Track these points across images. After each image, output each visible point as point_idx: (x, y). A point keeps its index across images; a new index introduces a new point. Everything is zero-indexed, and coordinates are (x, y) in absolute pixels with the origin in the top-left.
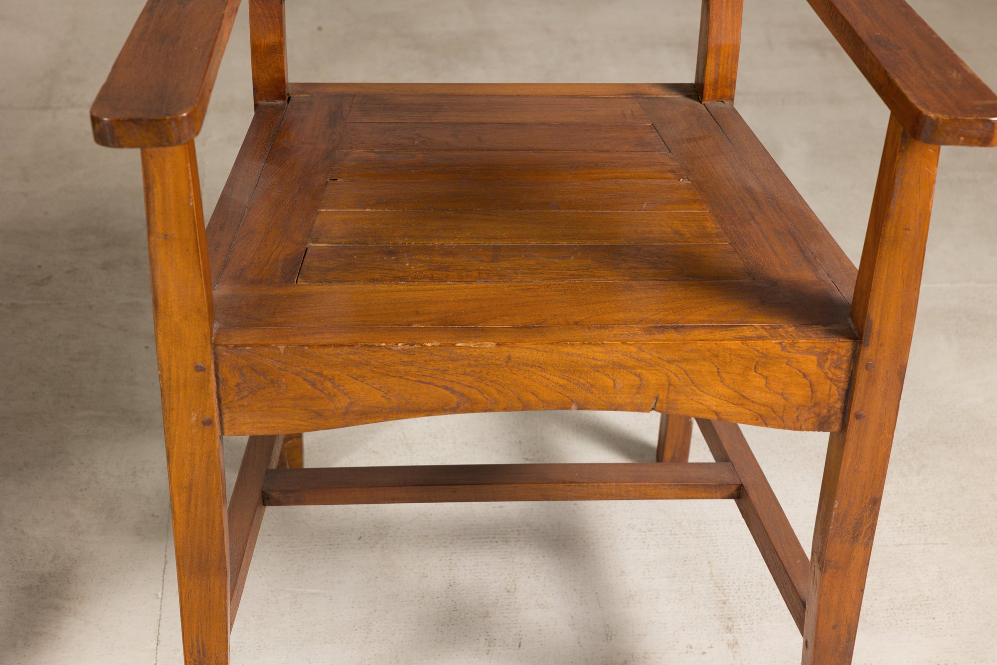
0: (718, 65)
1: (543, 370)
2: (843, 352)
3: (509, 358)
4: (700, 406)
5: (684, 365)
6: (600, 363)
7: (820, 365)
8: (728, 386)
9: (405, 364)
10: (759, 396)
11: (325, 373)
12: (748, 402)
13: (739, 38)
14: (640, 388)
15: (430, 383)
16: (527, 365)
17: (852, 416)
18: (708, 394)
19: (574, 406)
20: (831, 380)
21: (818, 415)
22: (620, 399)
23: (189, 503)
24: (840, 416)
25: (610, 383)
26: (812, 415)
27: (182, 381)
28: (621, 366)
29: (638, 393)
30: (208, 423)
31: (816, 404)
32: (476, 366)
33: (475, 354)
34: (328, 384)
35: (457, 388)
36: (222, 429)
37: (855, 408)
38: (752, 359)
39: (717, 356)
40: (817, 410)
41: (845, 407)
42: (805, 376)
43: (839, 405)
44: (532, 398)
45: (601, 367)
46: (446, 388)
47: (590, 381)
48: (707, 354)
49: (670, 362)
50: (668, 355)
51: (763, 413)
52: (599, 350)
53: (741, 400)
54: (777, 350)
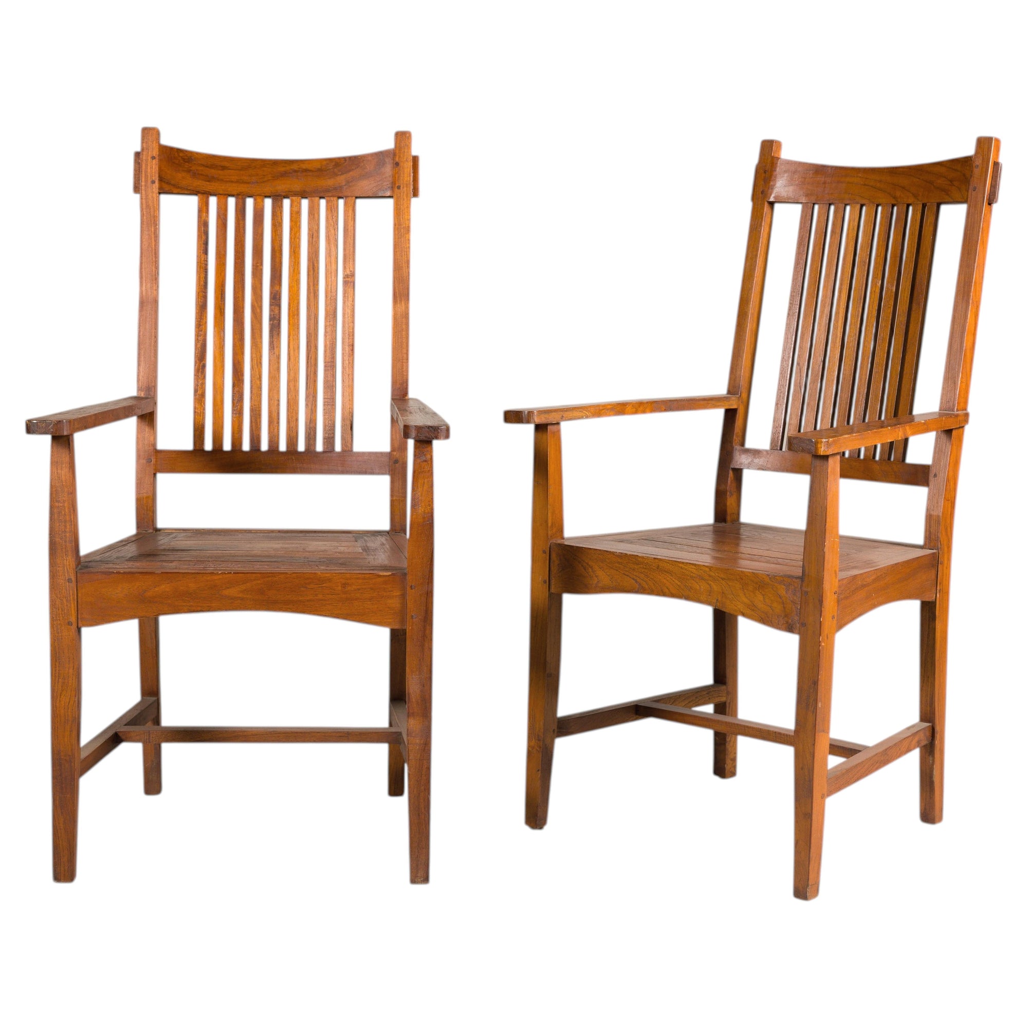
1: (672, 575)
2: (798, 588)
3: (658, 566)
4: (736, 608)
5: (728, 582)
6: (694, 575)
7: (787, 593)
8: (747, 598)
9: (618, 563)
10: (759, 604)
11: (589, 563)
12: (755, 609)
14: (710, 592)
15: (627, 576)
18: (739, 601)
19: (684, 598)
20: (792, 601)
21: (787, 622)
22: (702, 598)
25: (698, 587)
26: (785, 622)
28: (703, 578)
29: (710, 595)
30: (545, 582)
31: (786, 616)
34: (590, 570)
35: (638, 580)
38: (757, 583)
40: (786, 619)
42: (780, 597)
44: (667, 591)
45: (695, 577)
46: (633, 579)
47: (690, 585)
48: (738, 577)
49: (723, 579)
50: (722, 576)
51: (763, 617)
52: (694, 567)
53: (753, 607)
54: (767, 580)
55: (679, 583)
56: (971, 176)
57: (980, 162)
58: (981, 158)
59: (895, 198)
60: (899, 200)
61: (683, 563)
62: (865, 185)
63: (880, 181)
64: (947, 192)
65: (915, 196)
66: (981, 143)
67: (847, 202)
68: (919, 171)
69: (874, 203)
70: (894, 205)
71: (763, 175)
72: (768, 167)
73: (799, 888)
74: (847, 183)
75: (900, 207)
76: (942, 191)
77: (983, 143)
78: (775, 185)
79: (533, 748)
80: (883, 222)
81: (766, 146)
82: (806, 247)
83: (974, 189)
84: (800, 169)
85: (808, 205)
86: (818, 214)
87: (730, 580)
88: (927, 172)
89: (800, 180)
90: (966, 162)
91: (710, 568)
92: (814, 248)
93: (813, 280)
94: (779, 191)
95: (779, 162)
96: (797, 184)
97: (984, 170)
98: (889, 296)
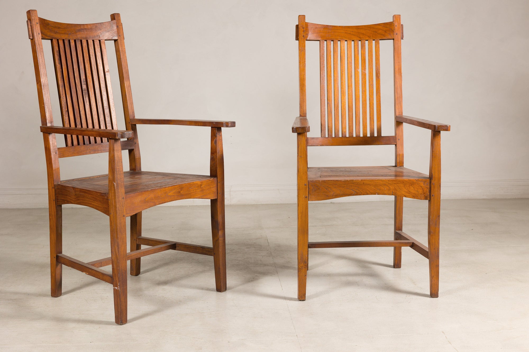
0: (399, 158)
1: (370, 186)
2: (428, 181)
3: (364, 183)
4: (401, 194)
5: (397, 185)
6: (381, 184)
7: (424, 185)
8: (406, 189)
9: (344, 184)
10: (413, 191)
11: (329, 186)
12: (411, 193)
13: (403, 152)
14: (389, 190)
15: (349, 189)
16: (367, 184)
17: (431, 196)
18: (403, 191)
19: (377, 194)
20: (426, 188)
21: (425, 196)
22: (386, 192)
23: (302, 216)
24: (429, 196)
25: (383, 188)
27: (302, 188)
28: (385, 185)
29: (389, 191)
30: (306, 197)
31: (424, 193)
32: (357, 185)
33: (357, 182)
34: (329, 189)
35: (354, 190)
36: (309, 199)
37: (432, 194)
38: (410, 183)
39: (403, 182)
40: (424, 195)
41: (430, 194)
42: (421, 187)
43: (429, 194)
44: (368, 192)
45: (381, 185)
46: (352, 190)
47: (379, 188)
48: (402, 182)
49: (395, 184)
50: (394, 182)
51: (414, 195)
52: (381, 181)
53: (409, 192)
54: (415, 181)
55: (374, 188)
56: (394, 29)
57: (397, 24)
58: (397, 23)
59: (360, 38)
60: (362, 39)
61: (376, 180)
62: (346, 33)
63: (352, 32)
64: (384, 35)
65: (369, 37)
66: (396, 17)
67: (339, 40)
68: (369, 27)
69: (351, 40)
70: (359, 41)
71: (302, 29)
72: (304, 26)
73: (434, 294)
74: (338, 32)
75: (363, 41)
76: (382, 35)
77: (397, 17)
78: (309, 33)
79: (302, 267)
80: (356, 47)
81: (302, 18)
82: (324, 57)
83: (397, 34)
84: (318, 27)
85: (323, 41)
86: (328, 45)
87: (398, 183)
88: (373, 28)
89: (318, 31)
90: (391, 24)
91: (389, 180)
92: (327, 58)
93: (329, 70)
94: (310, 36)
95: (309, 24)
96: (317, 33)
97: (399, 27)
98: (364, 75)
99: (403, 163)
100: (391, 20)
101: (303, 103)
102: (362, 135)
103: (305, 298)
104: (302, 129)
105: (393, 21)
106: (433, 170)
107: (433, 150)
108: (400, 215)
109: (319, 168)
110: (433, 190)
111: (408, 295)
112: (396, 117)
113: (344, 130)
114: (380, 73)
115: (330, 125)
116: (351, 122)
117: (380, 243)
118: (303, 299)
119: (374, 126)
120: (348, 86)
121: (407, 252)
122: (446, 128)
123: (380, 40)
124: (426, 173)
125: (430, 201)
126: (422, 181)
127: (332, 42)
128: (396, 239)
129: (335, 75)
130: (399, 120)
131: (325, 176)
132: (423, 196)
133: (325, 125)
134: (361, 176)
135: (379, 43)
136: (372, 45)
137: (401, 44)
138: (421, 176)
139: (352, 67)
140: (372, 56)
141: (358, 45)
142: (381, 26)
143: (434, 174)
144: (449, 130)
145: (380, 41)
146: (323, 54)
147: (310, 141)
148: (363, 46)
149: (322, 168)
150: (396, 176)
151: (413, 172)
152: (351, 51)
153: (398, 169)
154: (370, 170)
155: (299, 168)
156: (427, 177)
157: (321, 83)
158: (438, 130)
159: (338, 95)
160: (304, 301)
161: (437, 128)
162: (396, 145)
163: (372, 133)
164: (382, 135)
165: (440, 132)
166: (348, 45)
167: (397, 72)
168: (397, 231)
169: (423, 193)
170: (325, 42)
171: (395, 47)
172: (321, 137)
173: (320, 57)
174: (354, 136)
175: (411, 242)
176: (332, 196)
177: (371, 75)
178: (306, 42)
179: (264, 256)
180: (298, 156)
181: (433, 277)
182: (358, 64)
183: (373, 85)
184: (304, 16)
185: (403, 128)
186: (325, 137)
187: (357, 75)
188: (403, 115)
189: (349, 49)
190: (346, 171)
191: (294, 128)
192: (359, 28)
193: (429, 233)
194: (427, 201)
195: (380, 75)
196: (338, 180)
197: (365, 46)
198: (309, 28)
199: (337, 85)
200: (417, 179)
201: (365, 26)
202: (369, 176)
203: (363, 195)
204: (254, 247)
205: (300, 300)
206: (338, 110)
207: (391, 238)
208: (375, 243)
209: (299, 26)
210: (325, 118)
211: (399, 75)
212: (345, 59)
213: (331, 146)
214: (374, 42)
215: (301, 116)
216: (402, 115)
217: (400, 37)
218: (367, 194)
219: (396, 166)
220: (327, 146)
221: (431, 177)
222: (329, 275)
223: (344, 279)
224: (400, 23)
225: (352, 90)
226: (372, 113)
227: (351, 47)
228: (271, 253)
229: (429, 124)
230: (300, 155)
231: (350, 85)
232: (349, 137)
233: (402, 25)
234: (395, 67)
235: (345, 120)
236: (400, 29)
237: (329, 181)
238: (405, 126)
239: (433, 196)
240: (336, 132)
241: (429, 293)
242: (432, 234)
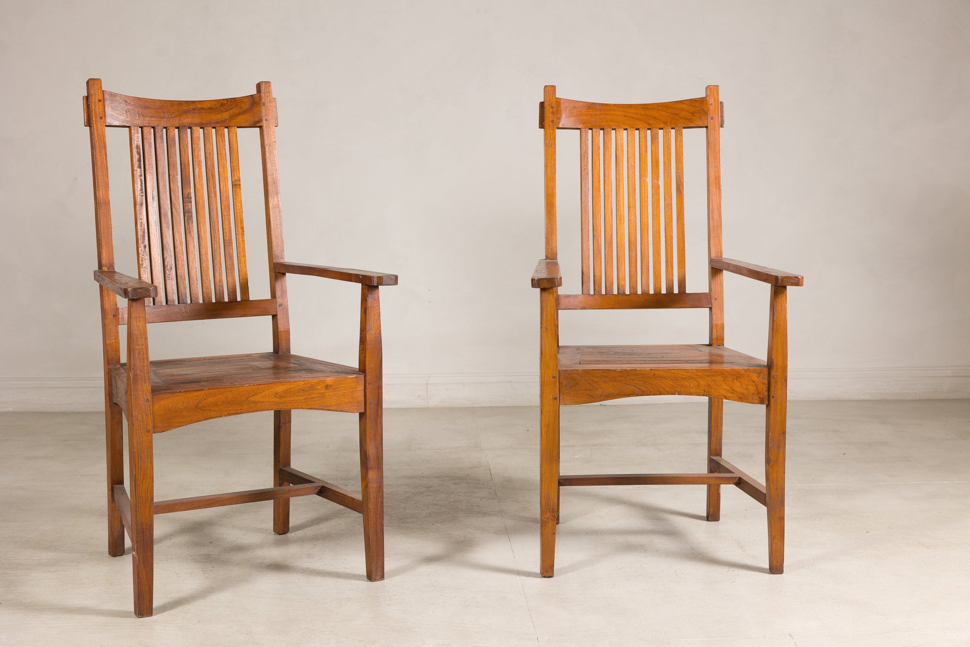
0: (717, 331)
1: (666, 379)
2: (765, 372)
3: (654, 374)
4: (719, 394)
5: (713, 378)
6: (684, 376)
7: (758, 377)
8: (728, 386)
9: (621, 377)
10: (738, 389)
11: (594, 380)
12: (734, 392)
14: (698, 386)
15: (629, 384)
16: (660, 377)
17: (771, 397)
19: (676, 394)
20: (762, 383)
21: (760, 397)
22: (692, 391)
23: (548, 431)
24: (767, 398)
25: (688, 384)
26: (758, 397)
27: (548, 382)
28: (691, 378)
29: (698, 388)
30: (555, 399)
31: (758, 393)
32: (643, 377)
33: (643, 373)
34: (595, 385)
35: (638, 386)
36: (560, 403)
37: (772, 395)
38: (735, 375)
39: (723, 374)
40: (759, 395)
41: (769, 394)
42: (753, 382)
43: (766, 394)
44: (663, 390)
45: (685, 378)
46: (634, 386)
47: (681, 383)
48: (720, 373)
49: (708, 376)
50: (707, 374)
51: (741, 396)
52: (684, 371)
53: (733, 391)
54: (743, 372)
56: (708, 110)
57: (713, 101)
58: (713, 99)
59: (649, 124)
60: (653, 126)
61: (675, 370)
62: (626, 116)
63: (636, 114)
64: (691, 121)
65: (665, 123)
66: (711, 89)
67: (614, 128)
68: (666, 107)
69: (633, 128)
70: (648, 129)
71: (551, 110)
72: (554, 104)
73: (776, 567)
74: (613, 115)
75: (654, 130)
76: (686, 119)
77: (713, 90)
78: (561, 117)
79: (548, 519)
80: (643, 140)
81: (550, 90)
82: (588, 158)
83: (712, 118)
84: (577, 105)
85: (585, 130)
86: (594, 136)
87: (713, 376)
88: (672, 108)
89: (578, 113)
90: (703, 101)
91: (698, 370)
92: (594, 158)
93: (597, 179)
94: (564, 121)
95: (562, 101)
96: (576, 116)
97: (716, 106)
98: (656, 188)
99: (723, 339)
100: (702, 94)
101: (552, 236)
102: (652, 292)
103: (553, 572)
104: (549, 282)
105: (707, 97)
106: (773, 353)
107: (774, 318)
108: (717, 430)
109: (578, 348)
110: (775, 387)
111: (731, 569)
112: (711, 261)
113: (622, 283)
114: (683, 186)
115: (597, 274)
116: (633, 269)
117: (682, 477)
118: (549, 575)
119: (673, 275)
120: (629, 208)
121: (729, 493)
122: (797, 281)
123: (684, 128)
124: (762, 357)
125: (768, 406)
126: (754, 371)
127: (602, 132)
128: (711, 470)
129: (606, 188)
130: (717, 266)
131: (588, 362)
132: (756, 398)
133: (589, 273)
134: (649, 362)
135: (682, 134)
136: (669, 138)
137: (719, 135)
138: (753, 362)
139: (635, 175)
140: (670, 156)
141: (646, 137)
142: (684, 104)
143: (775, 361)
144: (802, 285)
145: (683, 130)
146: (586, 152)
147: (563, 302)
148: (654, 139)
149: (584, 347)
150: (711, 362)
151: (739, 356)
152: (635, 147)
153: (715, 350)
154: (667, 351)
155: (543, 348)
156: (762, 364)
157: (583, 201)
158: (782, 284)
159: (610, 222)
160: (551, 578)
161: (780, 281)
162: (711, 308)
163: (670, 288)
164: (688, 291)
165: (785, 287)
166: (629, 138)
167: (714, 183)
168: (714, 458)
169: (756, 393)
170: (590, 131)
171: (710, 140)
172: (582, 294)
173: (581, 156)
174: (639, 292)
175: (735, 477)
176: (600, 396)
177: (669, 188)
178: (558, 131)
179: (483, 498)
180: (541, 327)
181: (774, 538)
182: (646, 170)
183: (671, 205)
184: (554, 87)
185: (723, 279)
186: (589, 294)
187: (643, 188)
188: (723, 256)
189: (631, 144)
190: (624, 354)
191: (534, 279)
192: (647, 109)
193: (768, 461)
194: (763, 407)
195: (683, 189)
196: (610, 370)
197: (658, 138)
198: (562, 108)
199: (609, 205)
200: (747, 368)
201: (657, 105)
202: (665, 362)
203: (654, 395)
204: (467, 483)
205: (545, 577)
206: (612, 247)
207: (702, 468)
208: (674, 477)
209: (546, 104)
210: (589, 262)
211: (716, 187)
212: (623, 160)
213: (599, 309)
214: (673, 131)
215: (547, 257)
216: (721, 257)
217: (717, 122)
218: (661, 394)
219: (710, 345)
220: (592, 309)
221: (770, 366)
222: (595, 533)
223: (620, 539)
224: (718, 100)
225: (635, 214)
226: (669, 253)
227: (634, 140)
228: (496, 493)
229: (767, 274)
230: (544, 326)
231: (632, 205)
232: (630, 294)
233: (721, 103)
234: (710, 174)
235: (623, 264)
236: (718, 109)
237: (595, 371)
238: (727, 276)
239: (773, 397)
240: (607, 286)
241: (766, 566)
242: (772, 463)
